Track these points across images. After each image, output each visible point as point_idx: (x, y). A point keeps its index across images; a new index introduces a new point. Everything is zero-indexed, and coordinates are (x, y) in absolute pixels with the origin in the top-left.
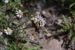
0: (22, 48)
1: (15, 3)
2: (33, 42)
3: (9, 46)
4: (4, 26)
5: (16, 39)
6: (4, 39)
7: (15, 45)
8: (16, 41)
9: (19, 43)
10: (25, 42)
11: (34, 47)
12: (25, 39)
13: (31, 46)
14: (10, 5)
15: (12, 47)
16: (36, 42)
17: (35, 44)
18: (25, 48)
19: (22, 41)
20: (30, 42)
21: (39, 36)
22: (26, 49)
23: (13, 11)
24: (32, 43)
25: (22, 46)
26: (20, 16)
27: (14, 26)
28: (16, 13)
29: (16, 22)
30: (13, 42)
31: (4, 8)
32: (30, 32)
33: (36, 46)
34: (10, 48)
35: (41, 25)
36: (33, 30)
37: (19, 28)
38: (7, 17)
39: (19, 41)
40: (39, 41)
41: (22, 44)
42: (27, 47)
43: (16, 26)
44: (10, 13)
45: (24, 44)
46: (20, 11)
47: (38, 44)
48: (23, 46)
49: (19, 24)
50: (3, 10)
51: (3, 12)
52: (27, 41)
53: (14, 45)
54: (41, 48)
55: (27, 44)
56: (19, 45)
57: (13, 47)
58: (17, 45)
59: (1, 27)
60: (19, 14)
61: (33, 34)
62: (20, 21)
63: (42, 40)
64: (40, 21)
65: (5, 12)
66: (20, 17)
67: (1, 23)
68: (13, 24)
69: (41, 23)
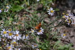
0: (53, 46)
1: (47, 2)
2: (65, 40)
3: (41, 44)
4: (36, 24)
5: (48, 37)
6: (35, 37)
7: (47, 43)
8: (48, 39)
9: (50, 41)
10: (56, 40)
11: (65, 45)
12: (56, 38)
13: (63, 44)
14: (41, 3)
15: (43, 44)
16: (67, 40)
17: (66, 42)
18: (56, 45)
19: (54, 39)
20: (61, 40)
21: (70, 34)
22: (58, 47)
23: (44, 9)
24: (63, 41)
25: (53, 44)
26: (52, 13)
27: (45, 24)
28: (48, 11)
29: (47, 20)
30: (44, 40)
31: (36, 6)
32: (62, 30)
33: (67, 44)
34: (42, 46)
35: (72, 23)
36: (64, 28)
37: (51, 26)
38: (39, 15)
39: (51, 39)
40: (70, 39)
41: (53, 42)
42: (59, 45)
43: (47, 24)
44: (41, 11)
45: (55, 42)
46: (52, 9)
47: (69, 42)
48: (55, 44)
49: (51, 22)
50: (34, 8)
51: (34, 10)
52: (59, 40)
53: (45, 42)
54: (73, 46)
55: (59, 42)
56: (50, 43)
57: (45, 45)
58: (49, 43)
59: (33, 25)
60: (51, 12)
61: (64, 32)
62: (51, 19)
63: (73, 38)
64: (71, 19)
65: (37, 10)
66: (52, 15)
67: (33, 21)
68: (45, 22)
69: (72, 21)
